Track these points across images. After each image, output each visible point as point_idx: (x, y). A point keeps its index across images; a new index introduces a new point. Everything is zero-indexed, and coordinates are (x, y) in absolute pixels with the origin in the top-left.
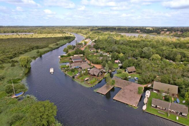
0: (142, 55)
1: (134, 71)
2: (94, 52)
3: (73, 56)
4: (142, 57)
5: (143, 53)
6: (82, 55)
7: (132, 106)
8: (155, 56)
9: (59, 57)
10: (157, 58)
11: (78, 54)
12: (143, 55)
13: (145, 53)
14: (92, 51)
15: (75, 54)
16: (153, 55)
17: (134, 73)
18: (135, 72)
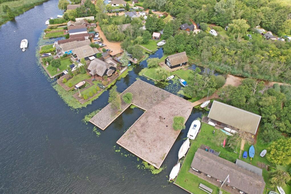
0: (212, 19)
1: (184, 62)
2: (121, 8)
3: (74, 20)
4: (212, 22)
5: (215, 13)
6: (92, 18)
7: (149, 167)
8: (238, 24)
9: (47, 22)
10: (240, 28)
11: (83, 16)
12: (215, 18)
13: (218, 13)
14: (117, 5)
15: (77, 17)
16: (234, 21)
17: (183, 67)
18: (185, 64)
